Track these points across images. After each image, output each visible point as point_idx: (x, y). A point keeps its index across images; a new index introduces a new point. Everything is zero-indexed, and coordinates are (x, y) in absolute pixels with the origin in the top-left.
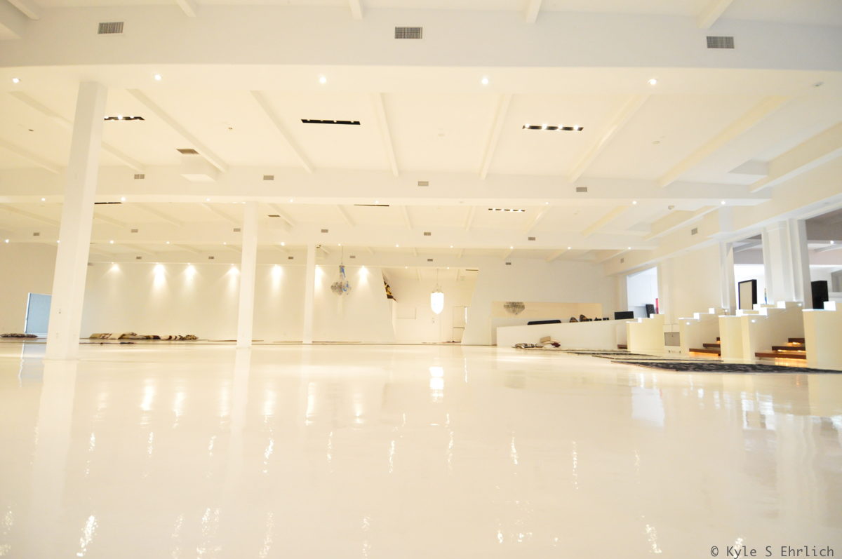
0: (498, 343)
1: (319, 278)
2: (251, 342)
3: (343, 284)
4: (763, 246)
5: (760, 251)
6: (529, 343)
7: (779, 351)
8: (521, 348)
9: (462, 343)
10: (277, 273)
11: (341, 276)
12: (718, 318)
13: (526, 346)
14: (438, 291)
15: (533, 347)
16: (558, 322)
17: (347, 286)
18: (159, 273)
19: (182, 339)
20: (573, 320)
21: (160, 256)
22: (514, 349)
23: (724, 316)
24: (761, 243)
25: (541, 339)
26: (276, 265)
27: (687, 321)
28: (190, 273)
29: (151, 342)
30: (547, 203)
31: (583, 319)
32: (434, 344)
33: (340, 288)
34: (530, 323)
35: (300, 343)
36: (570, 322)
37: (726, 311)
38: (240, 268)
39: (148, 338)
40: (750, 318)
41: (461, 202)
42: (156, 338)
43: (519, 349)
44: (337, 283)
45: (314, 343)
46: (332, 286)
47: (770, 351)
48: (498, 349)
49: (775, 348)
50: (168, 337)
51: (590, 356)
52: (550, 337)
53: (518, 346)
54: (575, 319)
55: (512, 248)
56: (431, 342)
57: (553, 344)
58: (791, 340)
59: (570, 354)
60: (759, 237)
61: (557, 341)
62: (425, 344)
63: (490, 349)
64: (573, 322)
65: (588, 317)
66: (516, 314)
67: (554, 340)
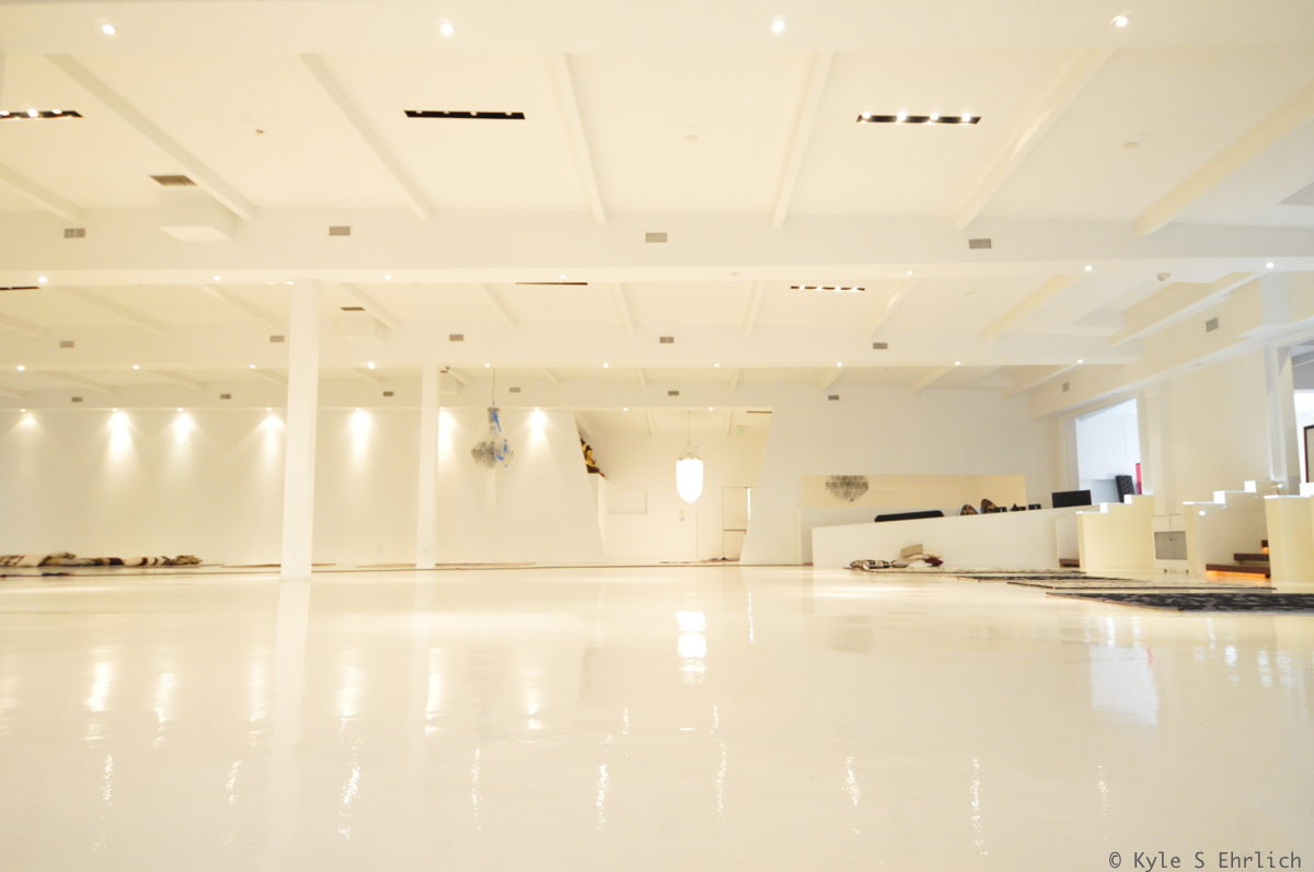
0: (814, 562)
1: (447, 433)
2: (310, 568)
3: (496, 446)
6: (878, 558)
8: (862, 569)
9: (740, 563)
10: (361, 426)
11: (491, 428)
12: (1261, 501)
13: (873, 565)
14: (691, 455)
15: (886, 567)
16: (938, 514)
17: (505, 448)
18: (119, 431)
19: (169, 563)
20: (967, 510)
21: (119, 395)
22: (849, 571)
23: (1274, 496)
25: (903, 551)
26: (358, 409)
27: (1201, 507)
28: (183, 427)
29: (105, 570)
30: (910, 273)
31: (988, 507)
32: (685, 565)
33: (489, 453)
34: (880, 519)
35: (411, 568)
36: (962, 514)
37: (1279, 486)
38: (284, 417)
39: (98, 563)
41: (735, 274)
42: (116, 563)
43: (859, 571)
44: (484, 444)
45: (440, 567)
46: (474, 450)
48: (816, 573)
50: (140, 561)
51: (1003, 584)
52: (921, 546)
53: (856, 566)
54: (971, 508)
55: (839, 365)
56: (679, 560)
57: (927, 561)
61: (936, 555)
62: (665, 565)
63: (800, 572)
64: (967, 514)
65: (999, 505)
66: (852, 500)
67: (930, 552)
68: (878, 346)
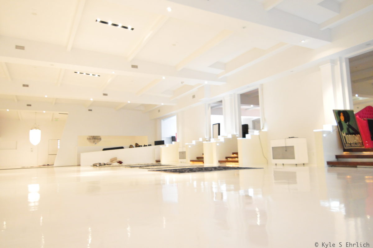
0: (81, 164)
4: (223, 106)
5: (222, 108)
6: (102, 162)
7: (228, 159)
8: (96, 166)
9: (54, 166)
12: (203, 143)
13: (100, 165)
14: (36, 128)
15: (105, 165)
16: (122, 148)
20: (131, 146)
22: (92, 167)
23: (205, 142)
24: (221, 105)
25: (111, 159)
27: (189, 145)
30: (113, 73)
31: (137, 145)
32: (32, 167)
34: (104, 150)
36: (130, 147)
37: (207, 139)
40: (217, 143)
41: (52, 65)
43: (95, 167)
47: (225, 159)
48: (81, 168)
49: (227, 158)
51: (138, 168)
52: (116, 158)
53: (95, 165)
54: (132, 146)
55: (92, 100)
56: (29, 166)
57: (118, 162)
58: (233, 154)
59: (127, 168)
60: (221, 101)
61: (121, 160)
62: (23, 168)
63: (76, 168)
64: (131, 147)
65: (140, 145)
66: (96, 144)
67: (119, 160)
68: (105, 95)
